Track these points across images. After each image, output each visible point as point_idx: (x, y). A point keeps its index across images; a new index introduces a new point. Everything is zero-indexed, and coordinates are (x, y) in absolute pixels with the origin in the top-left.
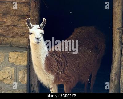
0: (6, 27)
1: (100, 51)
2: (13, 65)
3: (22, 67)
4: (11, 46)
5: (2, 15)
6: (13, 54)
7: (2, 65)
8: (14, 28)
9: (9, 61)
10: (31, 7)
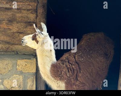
0: (12, 34)
1: (109, 57)
2: (21, 73)
3: (30, 74)
4: (17, 54)
5: (7, 22)
6: (21, 62)
7: (9, 73)
8: (20, 35)
9: (17, 69)
10: (38, 13)
